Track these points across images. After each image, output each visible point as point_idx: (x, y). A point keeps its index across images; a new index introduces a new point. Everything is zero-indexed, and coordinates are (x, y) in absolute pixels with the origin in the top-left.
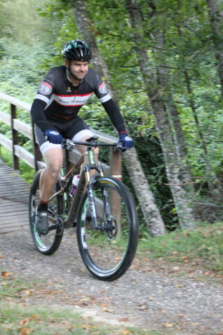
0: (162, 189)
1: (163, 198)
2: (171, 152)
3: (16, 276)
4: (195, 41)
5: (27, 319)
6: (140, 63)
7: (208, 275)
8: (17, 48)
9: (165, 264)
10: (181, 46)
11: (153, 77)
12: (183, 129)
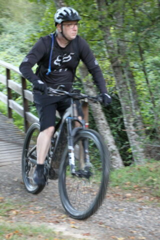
0: (121, 134)
1: (122, 140)
2: (128, 106)
3: (6, 200)
4: (147, 21)
5: (11, 234)
6: (104, 38)
7: (153, 201)
8: (12, 26)
9: (121, 191)
10: (136, 25)
11: (114, 48)
12: (138, 88)
